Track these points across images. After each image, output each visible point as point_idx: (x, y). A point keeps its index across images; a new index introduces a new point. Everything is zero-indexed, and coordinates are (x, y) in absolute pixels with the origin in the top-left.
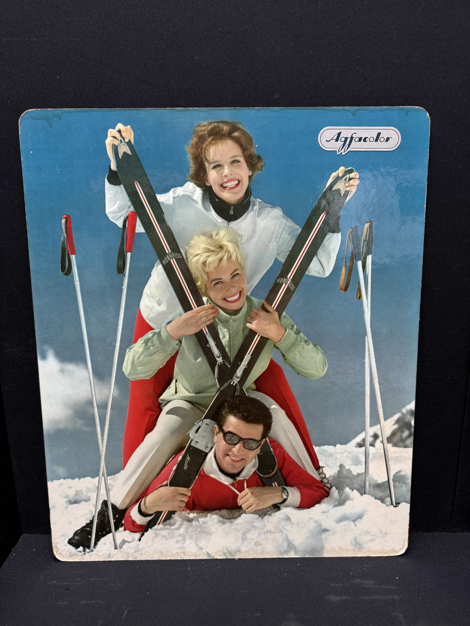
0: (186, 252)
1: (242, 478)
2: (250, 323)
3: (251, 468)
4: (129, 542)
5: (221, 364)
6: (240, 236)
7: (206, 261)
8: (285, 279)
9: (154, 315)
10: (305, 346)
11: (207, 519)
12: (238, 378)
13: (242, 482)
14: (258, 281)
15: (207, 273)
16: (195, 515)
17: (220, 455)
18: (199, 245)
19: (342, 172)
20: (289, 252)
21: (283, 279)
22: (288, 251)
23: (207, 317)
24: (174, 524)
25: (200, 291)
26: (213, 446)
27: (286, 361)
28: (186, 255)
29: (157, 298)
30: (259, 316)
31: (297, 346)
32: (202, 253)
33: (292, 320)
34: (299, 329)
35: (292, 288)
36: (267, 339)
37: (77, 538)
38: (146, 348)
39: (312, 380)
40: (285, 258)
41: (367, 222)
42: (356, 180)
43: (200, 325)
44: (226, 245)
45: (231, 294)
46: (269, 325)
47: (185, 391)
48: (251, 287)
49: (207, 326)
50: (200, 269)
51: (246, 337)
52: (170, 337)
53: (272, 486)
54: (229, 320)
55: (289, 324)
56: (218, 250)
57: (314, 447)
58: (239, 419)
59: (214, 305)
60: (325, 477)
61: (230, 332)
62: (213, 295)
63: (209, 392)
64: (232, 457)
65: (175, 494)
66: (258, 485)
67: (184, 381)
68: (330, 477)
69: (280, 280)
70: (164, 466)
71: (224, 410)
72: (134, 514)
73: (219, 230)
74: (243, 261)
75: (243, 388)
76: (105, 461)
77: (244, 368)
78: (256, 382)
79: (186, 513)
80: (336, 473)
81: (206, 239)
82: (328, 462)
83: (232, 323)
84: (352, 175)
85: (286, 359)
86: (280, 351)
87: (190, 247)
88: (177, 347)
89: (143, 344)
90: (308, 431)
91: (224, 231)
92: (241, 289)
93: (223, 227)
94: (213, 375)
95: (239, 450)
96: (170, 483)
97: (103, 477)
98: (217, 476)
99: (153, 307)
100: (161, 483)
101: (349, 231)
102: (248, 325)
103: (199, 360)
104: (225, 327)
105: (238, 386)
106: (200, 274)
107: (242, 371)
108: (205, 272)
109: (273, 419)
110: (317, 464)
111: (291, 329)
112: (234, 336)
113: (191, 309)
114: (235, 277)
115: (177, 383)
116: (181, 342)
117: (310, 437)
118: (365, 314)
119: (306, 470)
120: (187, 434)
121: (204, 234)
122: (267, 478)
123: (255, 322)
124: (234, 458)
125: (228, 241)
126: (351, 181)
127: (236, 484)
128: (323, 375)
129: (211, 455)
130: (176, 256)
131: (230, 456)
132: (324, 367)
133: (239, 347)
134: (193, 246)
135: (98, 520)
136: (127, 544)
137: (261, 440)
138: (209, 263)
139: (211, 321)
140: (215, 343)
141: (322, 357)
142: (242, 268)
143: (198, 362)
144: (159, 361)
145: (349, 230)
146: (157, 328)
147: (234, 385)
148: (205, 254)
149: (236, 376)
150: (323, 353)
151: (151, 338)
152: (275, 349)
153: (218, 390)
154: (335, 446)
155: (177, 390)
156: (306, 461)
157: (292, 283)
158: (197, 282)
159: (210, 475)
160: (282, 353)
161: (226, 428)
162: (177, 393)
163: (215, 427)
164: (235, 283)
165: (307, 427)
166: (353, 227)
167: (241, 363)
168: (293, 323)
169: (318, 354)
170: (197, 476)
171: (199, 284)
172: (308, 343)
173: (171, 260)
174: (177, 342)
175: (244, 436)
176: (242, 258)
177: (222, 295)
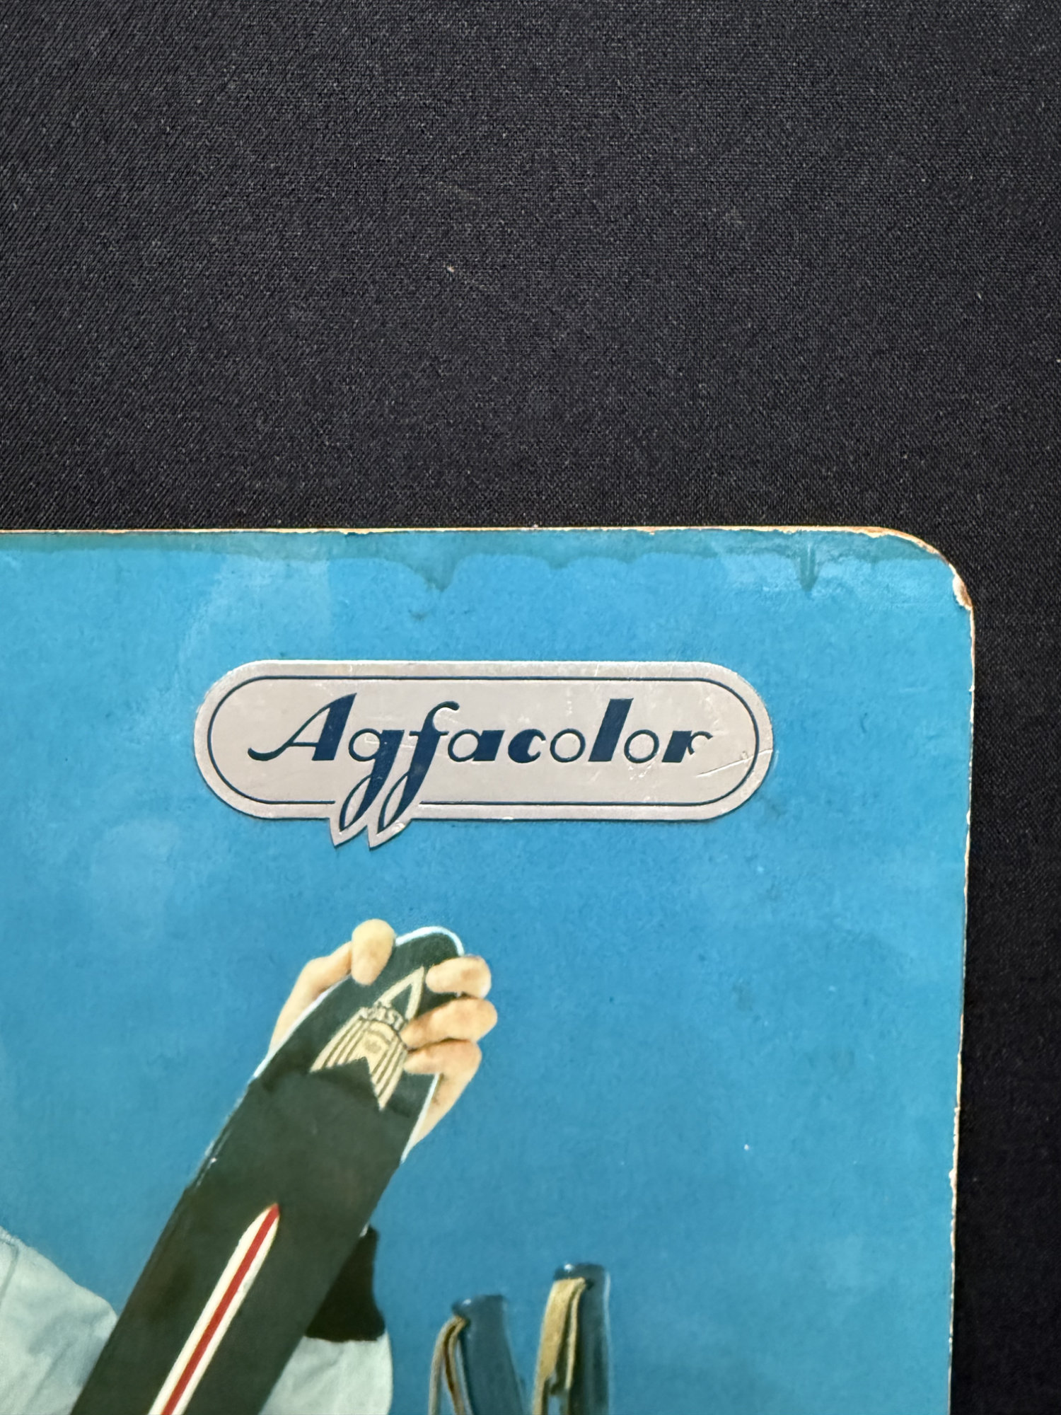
19: (373, 955)
41: (561, 1275)
42: (468, 1004)
84: (442, 976)
101: (444, 1330)
126: (439, 1017)
145: (440, 1325)
166: (468, 1302)
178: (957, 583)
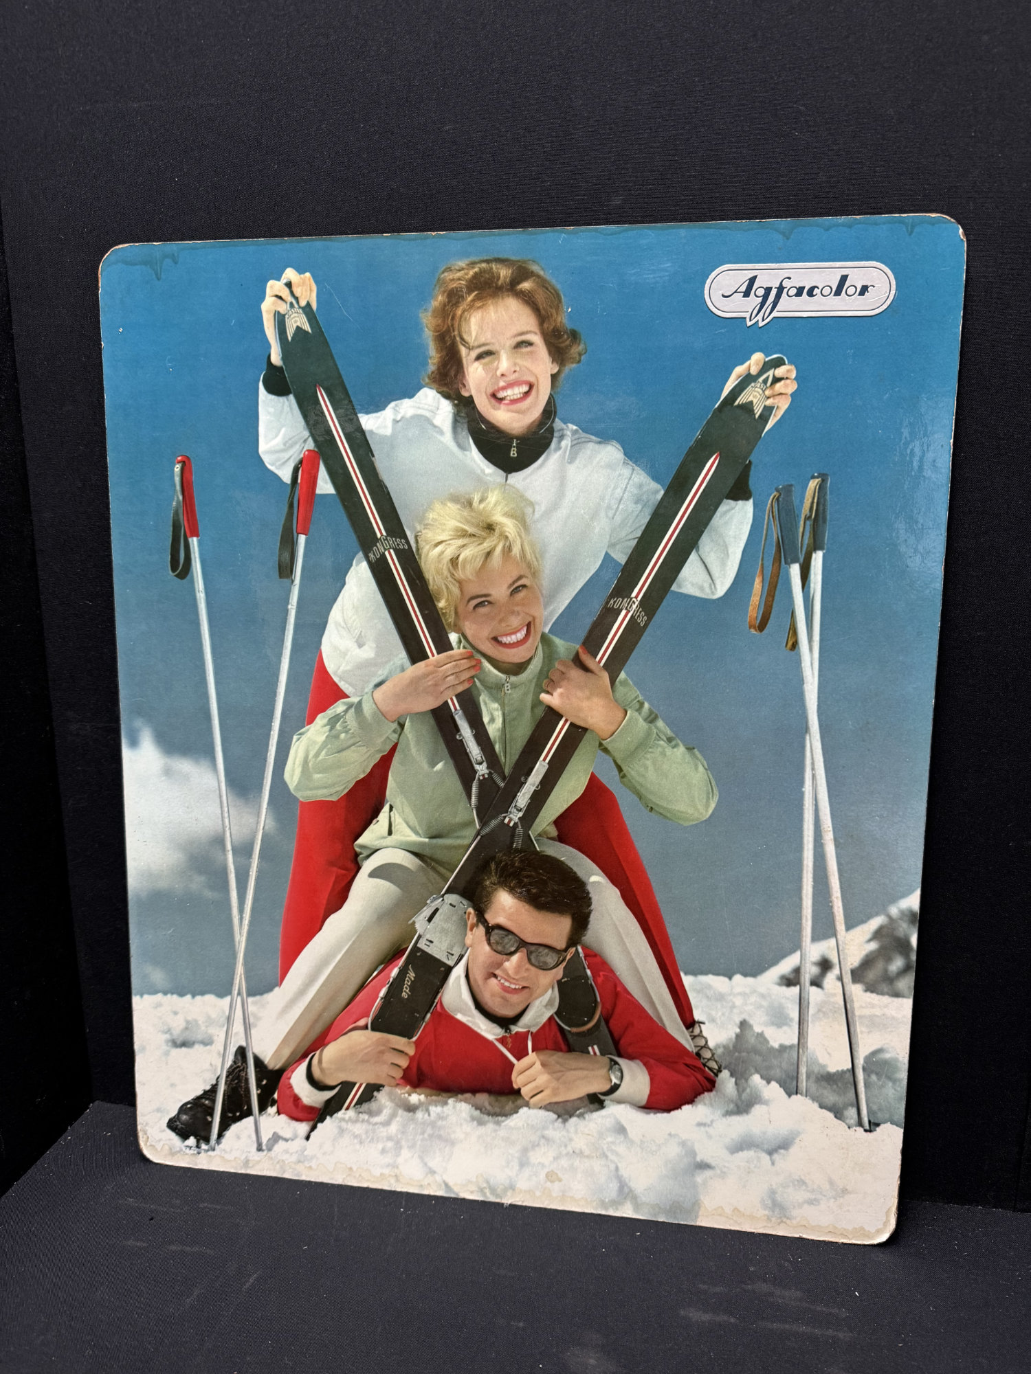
0: (416, 537)
1: (522, 1028)
2: (548, 692)
3: (544, 1010)
4: (286, 1140)
5: (484, 778)
6: (532, 504)
7: (459, 555)
8: (625, 600)
9: (348, 668)
10: (666, 750)
11: (445, 1108)
12: (520, 810)
13: (522, 1038)
14: (567, 602)
15: (460, 583)
16: (422, 1097)
17: (477, 975)
18: (443, 521)
19: (758, 364)
20: (637, 540)
21: (621, 600)
22: (635, 539)
23: (457, 677)
24: (379, 1112)
25: (444, 621)
26: (463, 953)
27: (625, 779)
28: (417, 542)
29: (356, 631)
30: (568, 679)
31: (650, 748)
32: (451, 539)
33: (639, 690)
34: (654, 710)
35: (642, 620)
36: (585, 730)
37: (184, 1117)
38: (332, 737)
39: (682, 825)
40: (626, 554)
41: (813, 477)
42: (788, 381)
43: (442, 693)
44: (500, 524)
45: (510, 628)
46: (588, 698)
47: (408, 831)
48: (552, 613)
49: (457, 696)
50: (446, 572)
51: (538, 723)
52: (381, 714)
53: (589, 1053)
54: (503, 685)
55: (634, 700)
56: (483, 533)
57: (682, 974)
58: (519, 898)
59: (473, 651)
60: (706, 1046)
61: (506, 712)
62: (470, 629)
63: (458, 837)
64: (502, 981)
65: (382, 1048)
66: (557, 1049)
67: (408, 810)
68: (718, 1046)
69: (615, 602)
70: (362, 987)
71: (489, 878)
72: (298, 1080)
73: (486, 490)
74: (536, 558)
75: (530, 832)
76: (245, 964)
77: (533, 789)
78: (557, 822)
79: (403, 1091)
80: (731, 1039)
81: (459, 509)
82: (713, 1013)
83: (510, 692)
84: (780, 372)
85: (624, 776)
86: (611, 758)
87: (426, 526)
88: (394, 737)
89: (325, 726)
90: (671, 939)
91: (496, 492)
92: (530, 619)
93: (494, 484)
94: (467, 800)
95: (519, 967)
96: (372, 1023)
97: (239, 998)
98: (470, 1019)
99: (348, 650)
100: (355, 1022)
101: (772, 497)
102: (544, 697)
103: (439, 766)
104: (495, 699)
105: (520, 827)
106: (445, 584)
107: (528, 796)
108: (455, 580)
109: (593, 907)
110: (687, 1015)
111: (637, 710)
112: (514, 719)
113: (426, 657)
114: (517, 592)
115: (392, 813)
116: (402, 726)
117: (675, 953)
118: (805, 685)
119: (664, 1025)
120: (411, 922)
121: (455, 499)
122: (578, 1034)
123: (559, 690)
124: (507, 984)
125: (506, 515)
126: (778, 386)
127: (509, 1040)
128: (707, 816)
129: (458, 972)
130: (396, 543)
131: (499, 978)
132: (708, 799)
133: (525, 743)
134: (432, 523)
135: (226, 1087)
136: (281, 1143)
137: (566, 950)
138: (465, 560)
139: (466, 686)
140: (472, 732)
141: (706, 777)
142: (535, 574)
143: (437, 771)
144: (356, 764)
145: (771, 495)
146: (355, 695)
147: (511, 824)
148: (456, 541)
149: (516, 806)
150: (707, 767)
151: (342, 714)
152: (600, 752)
153: (478, 834)
154: (730, 978)
155: (393, 828)
156: (664, 1005)
157: (641, 609)
158: (439, 601)
159: (456, 1015)
160: (615, 762)
161: (493, 917)
162: (393, 835)
163: (470, 913)
164: (517, 605)
165: (668, 930)
166: (781, 487)
167: (526, 779)
168: (640, 698)
169: (696, 769)
170: (429, 1015)
171: (441, 604)
172: (673, 743)
173: (387, 553)
174: (395, 725)
175: (529, 939)
176: (534, 552)
177: (490, 629)
178: (961, 231)
